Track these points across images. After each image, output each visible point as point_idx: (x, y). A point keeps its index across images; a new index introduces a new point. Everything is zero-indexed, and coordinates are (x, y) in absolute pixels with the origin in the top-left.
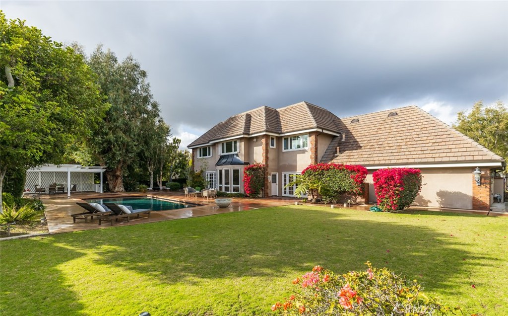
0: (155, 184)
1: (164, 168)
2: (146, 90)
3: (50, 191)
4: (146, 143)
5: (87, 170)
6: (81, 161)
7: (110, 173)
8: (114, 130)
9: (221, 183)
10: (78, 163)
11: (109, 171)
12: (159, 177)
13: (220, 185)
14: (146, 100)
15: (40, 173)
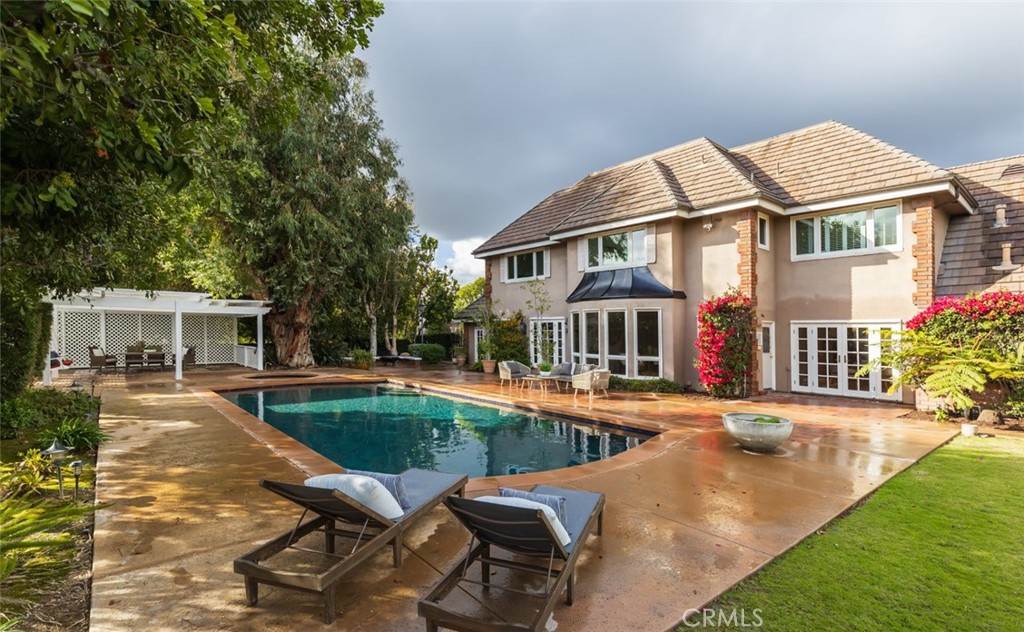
0: (382, 348)
1: (402, 307)
2: (367, 110)
3: (128, 364)
4: (369, 242)
5: (222, 308)
6: (208, 283)
7: (280, 318)
8: (295, 201)
9: (577, 349)
10: (200, 290)
11: (280, 312)
12: (391, 330)
13: (577, 354)
14: (364, 133)
15: (103, 317)
